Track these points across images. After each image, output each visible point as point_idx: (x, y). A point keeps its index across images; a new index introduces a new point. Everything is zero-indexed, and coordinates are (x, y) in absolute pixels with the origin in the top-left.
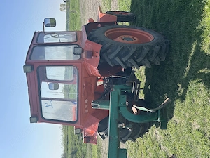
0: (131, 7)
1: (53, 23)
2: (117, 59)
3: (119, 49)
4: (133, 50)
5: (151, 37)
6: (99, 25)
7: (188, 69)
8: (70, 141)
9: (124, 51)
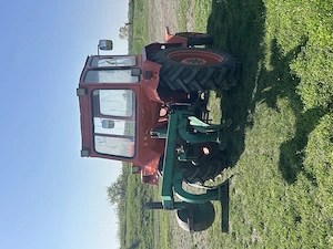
0: (208, 27)
1: (109, 45)
2: (179, 81)
3: (181, 70)
4: (195, 71)
5: (221, 59)
6: (163, 47)
7: (255, 91)
8: (129, 229)
9: (187, 71)
